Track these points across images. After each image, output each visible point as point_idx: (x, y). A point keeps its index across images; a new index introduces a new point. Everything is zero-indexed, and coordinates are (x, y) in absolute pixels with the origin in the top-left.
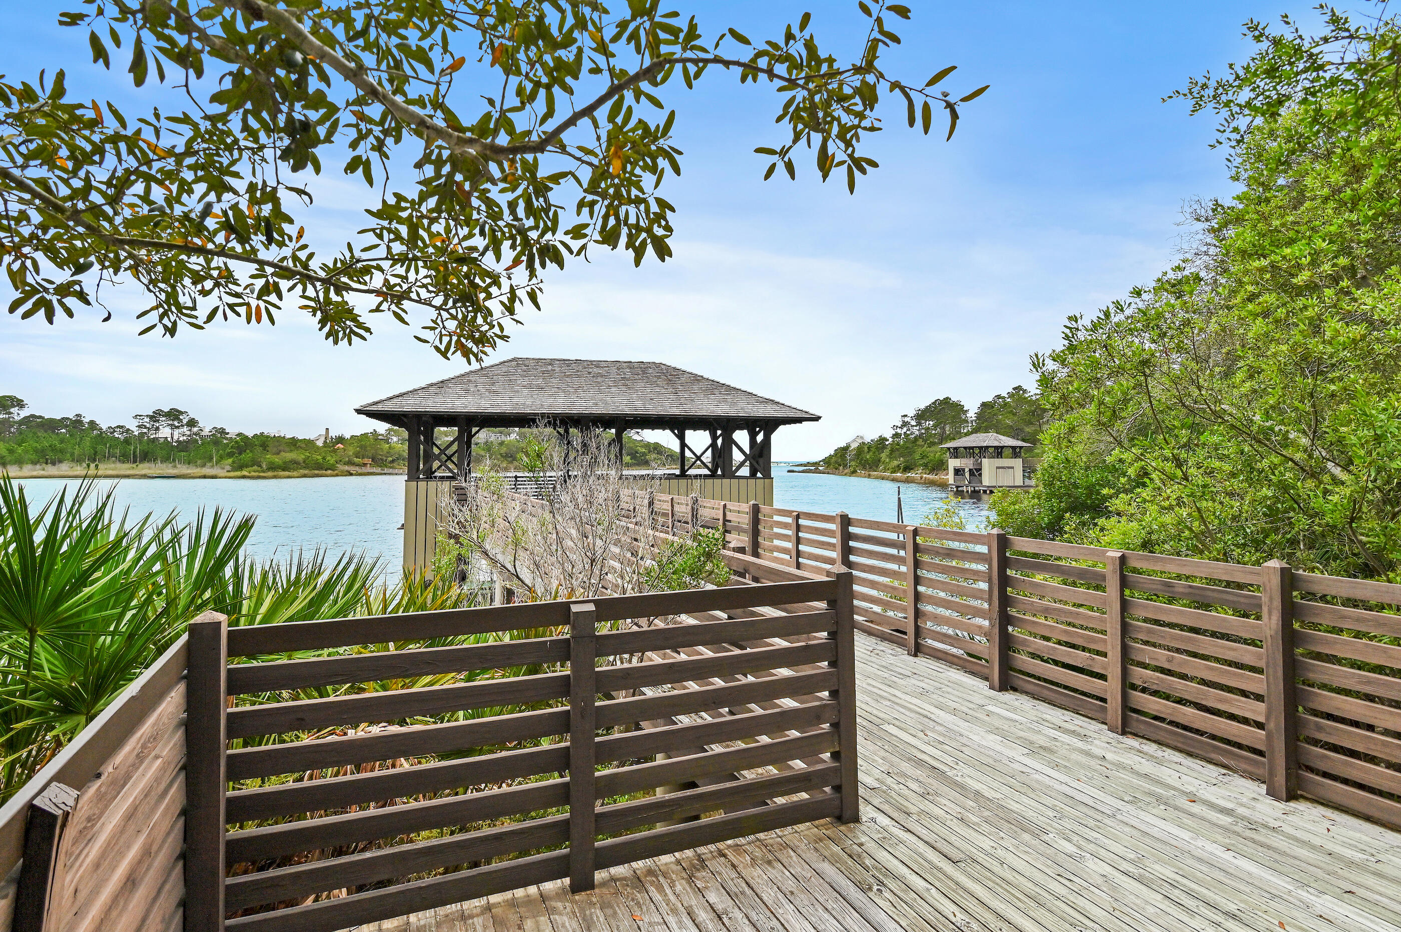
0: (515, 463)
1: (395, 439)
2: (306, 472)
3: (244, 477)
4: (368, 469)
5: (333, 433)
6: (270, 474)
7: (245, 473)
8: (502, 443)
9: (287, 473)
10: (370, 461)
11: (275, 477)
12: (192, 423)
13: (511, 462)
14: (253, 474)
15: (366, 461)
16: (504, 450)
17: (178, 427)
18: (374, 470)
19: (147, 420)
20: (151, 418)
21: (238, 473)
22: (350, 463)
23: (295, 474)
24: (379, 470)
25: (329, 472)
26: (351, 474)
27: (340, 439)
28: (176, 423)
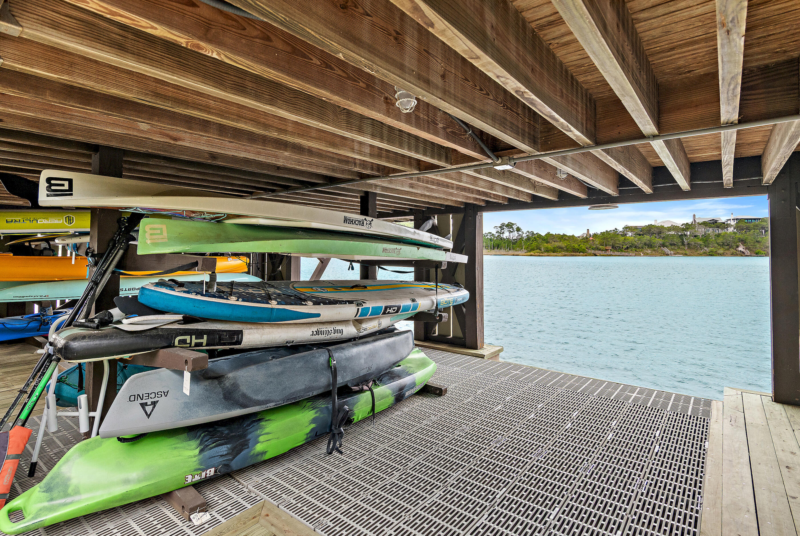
0: (732, 250)
1: (630, 234)
2: (566, 253)
3: (531, 255)
4: (609, 253)
5: (591, 232)
6: (546, 254)
7: (532, 253)
8: (718, 235)
9: (555, 254)
10: (610, 248)
11: (548, 256)
12: (518, 229)
13: (728, 249)
14: (536, 254)
15: (608, 247)
16: (720, 240)
17: (512, 232)
18: (612, 253)
19: (499, 229)
20: (500, 227)
21: (529, 254)
22: (598, 249)
23: (560, 254)
24: (617, 253)
25: (581, 253)
26: (597, 256)
27: (595, 235)
28: (511, 230)
